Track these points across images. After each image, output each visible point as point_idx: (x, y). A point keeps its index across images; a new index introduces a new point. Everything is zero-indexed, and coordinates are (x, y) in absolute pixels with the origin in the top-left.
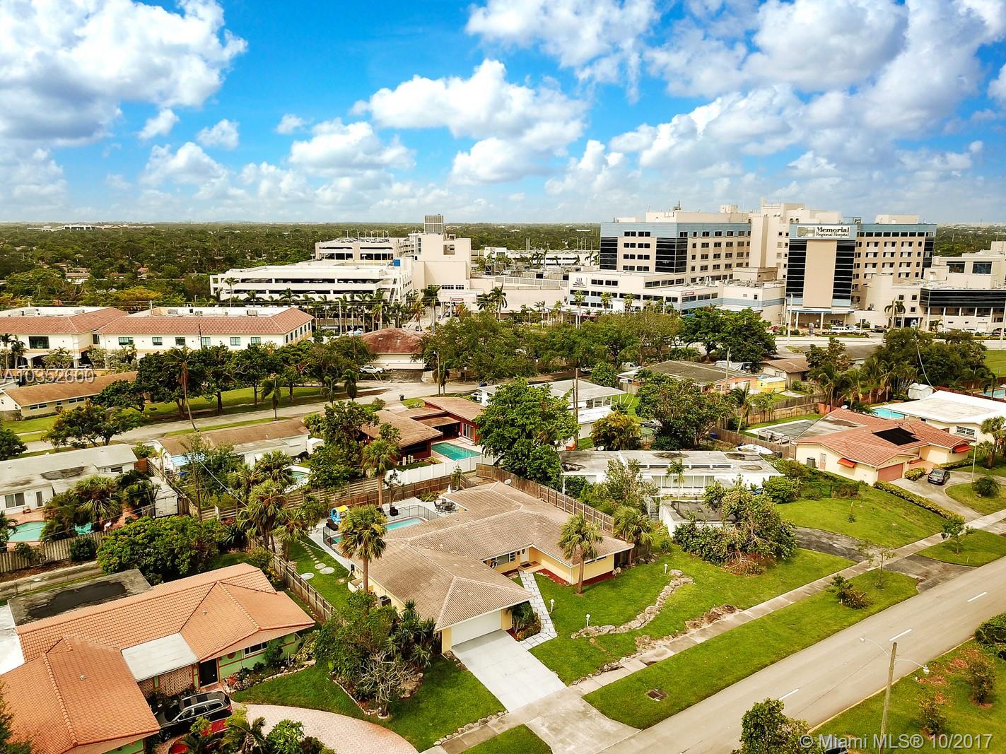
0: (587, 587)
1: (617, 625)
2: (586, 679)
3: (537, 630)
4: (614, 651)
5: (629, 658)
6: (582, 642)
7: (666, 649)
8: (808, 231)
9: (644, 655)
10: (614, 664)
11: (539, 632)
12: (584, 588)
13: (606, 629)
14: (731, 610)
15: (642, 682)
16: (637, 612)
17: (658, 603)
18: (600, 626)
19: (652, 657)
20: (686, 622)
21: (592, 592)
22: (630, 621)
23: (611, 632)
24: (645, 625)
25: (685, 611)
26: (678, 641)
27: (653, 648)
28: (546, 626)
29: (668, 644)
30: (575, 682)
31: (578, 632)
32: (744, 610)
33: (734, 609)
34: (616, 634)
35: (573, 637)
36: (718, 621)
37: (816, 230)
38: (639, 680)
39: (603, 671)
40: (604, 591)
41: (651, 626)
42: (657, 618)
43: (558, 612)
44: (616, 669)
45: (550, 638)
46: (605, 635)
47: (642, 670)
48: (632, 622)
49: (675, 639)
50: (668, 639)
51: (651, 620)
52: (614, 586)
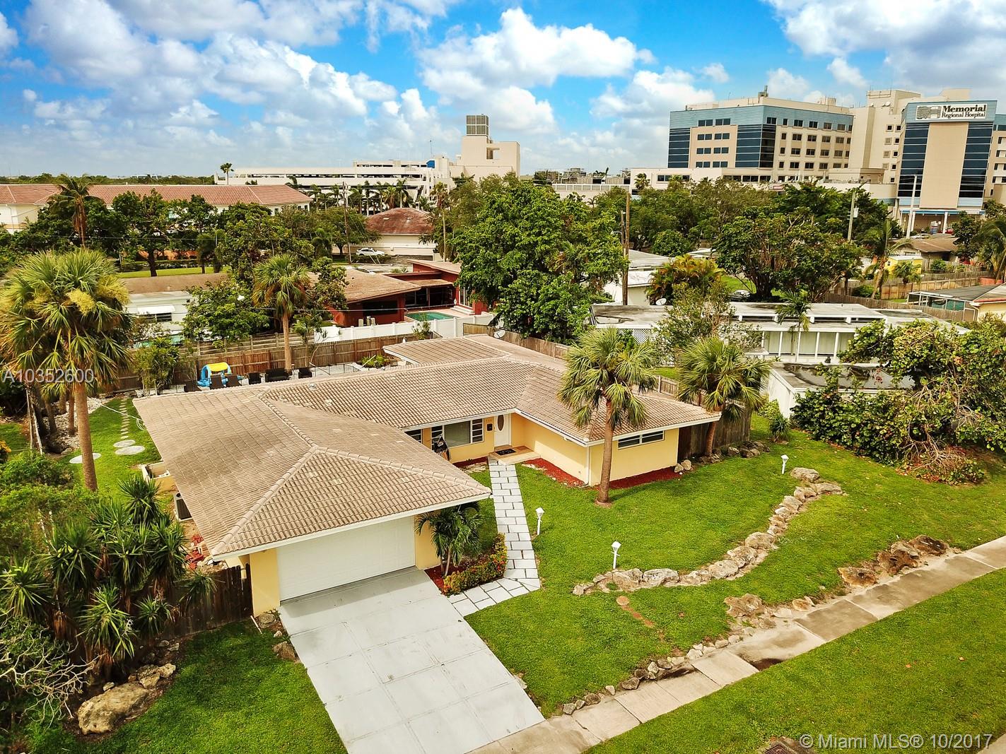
0: (622, 491)
1: (683, 569)
2: (597, 700)
3: (497, 572)
4: (675, 629)
5: (710, 649)
6: (599, 604)
7: (801, 629)
8: (931, 112)
9: (748, 641)
10: (674, 662)
11: (500, 576)
12: (613, 493)
13: (657, 577)
14: (936, 548)
15: (750, 717)
16: (729, 543)
17: (772, 527)
18: (643, 570)
19: (768, 647)
20: (841, 570)
21: (630, 501)
22: (711, 559)
23: (668, 585)
24: (747, 571)
25: (834, 546)
26: (828, 611)
27: (770, 625)
28: (521, 564)
29: (804, 616)
30: (569, 707)
31: (590, 579)
32: (964, 549)
33: (942, 547)
34: (679, 588)
35: (578, 591)
36: (911, 570)
37: (942, 109)
38: (740, 708)
39: (644, 679)
40: (656, 500)
41: (763, 575)
42: (772, 559)
43: (553, 535)
44: (680, 673)
45: (523, 591)
46: (655, 590)
47: (747, 683)
48: (718, 563)
49: (820, 607)
50: (804, 606)
51: (759, 560)
52: (678, 492)
